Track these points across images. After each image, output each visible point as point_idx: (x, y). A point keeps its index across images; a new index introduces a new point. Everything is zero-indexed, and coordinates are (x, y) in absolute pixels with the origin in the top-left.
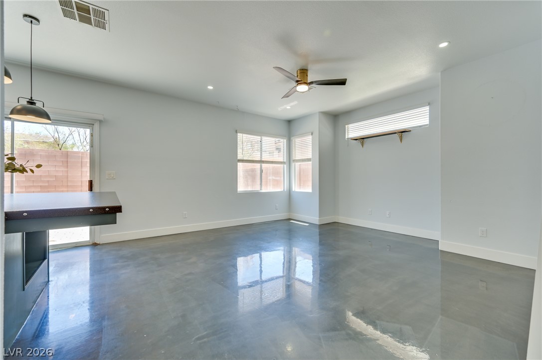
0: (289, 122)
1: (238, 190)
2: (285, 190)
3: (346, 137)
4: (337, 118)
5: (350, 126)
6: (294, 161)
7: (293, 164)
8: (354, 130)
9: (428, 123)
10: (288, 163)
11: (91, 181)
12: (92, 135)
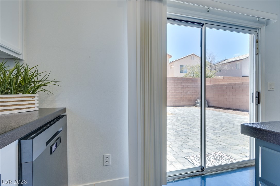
11: (259, 92)
12: (257, 41)
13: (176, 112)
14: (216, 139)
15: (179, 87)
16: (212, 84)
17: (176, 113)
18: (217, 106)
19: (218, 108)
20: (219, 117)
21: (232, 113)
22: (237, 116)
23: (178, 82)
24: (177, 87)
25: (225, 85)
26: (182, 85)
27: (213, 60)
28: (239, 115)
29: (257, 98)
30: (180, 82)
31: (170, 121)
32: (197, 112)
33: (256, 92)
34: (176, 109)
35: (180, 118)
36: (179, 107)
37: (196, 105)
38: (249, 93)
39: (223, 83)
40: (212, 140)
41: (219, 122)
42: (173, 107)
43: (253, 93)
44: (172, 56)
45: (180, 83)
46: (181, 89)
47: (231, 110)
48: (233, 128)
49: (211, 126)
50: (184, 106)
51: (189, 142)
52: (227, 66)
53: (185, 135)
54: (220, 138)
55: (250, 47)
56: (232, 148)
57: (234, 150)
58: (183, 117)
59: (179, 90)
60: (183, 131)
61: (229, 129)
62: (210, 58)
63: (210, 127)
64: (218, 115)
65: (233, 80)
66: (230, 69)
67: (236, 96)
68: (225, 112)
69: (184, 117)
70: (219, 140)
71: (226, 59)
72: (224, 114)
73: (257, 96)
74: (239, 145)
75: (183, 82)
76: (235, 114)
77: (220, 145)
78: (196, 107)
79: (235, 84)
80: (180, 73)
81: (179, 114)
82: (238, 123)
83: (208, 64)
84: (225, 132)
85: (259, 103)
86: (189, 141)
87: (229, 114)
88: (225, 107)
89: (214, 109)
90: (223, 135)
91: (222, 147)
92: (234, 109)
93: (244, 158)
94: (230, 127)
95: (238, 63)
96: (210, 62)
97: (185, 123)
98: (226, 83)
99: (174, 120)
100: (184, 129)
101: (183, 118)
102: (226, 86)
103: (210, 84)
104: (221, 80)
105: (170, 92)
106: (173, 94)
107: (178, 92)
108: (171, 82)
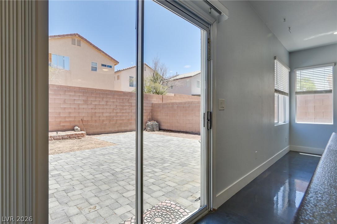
11: (211, 112)
12: (209, 41)
13: (120, 140)
14: (165, 178)
15: (126, 105)
16: (163, 102)
17: (120, 142)
18: (169, 129)
19: (169, 132)
20: (170, 143)
21: (182, 137)
22: (187, 141)
23: (125, 97)
24: (124, 104)
25: (176, 103)
26: (129, 103)
27: (165, 73)
28: (189, 139)
29: (208, 120)
30: (127, 98)
31: (109, 156)
32: (147, 138)
33: (208, 112)
34: (121, 136)
35: (123, 150)
36: (125, 133)
37: (146, 128)
38: (200, 113)
39: (174, 101)
40: (160, 181)
41: (169, 151)
42: (118, 134)
43: (204, 114)
44: (118, 63)
45: (127, 100)
46: (128, 108)
47: (181, 133)
48: (183, 157)
49: (161, 157)
50: (132, 131)
51: (129, 191)
52: (179, 82)
53: (124, 178)
54: (169, 174)
55: (201, 50)
56: (181, 190)
57: (184, 191)
58: (128, 148)
59: (126, 109)
60: (124, 171)
61: (179, 158)
62: (162, 71)
63: (159, 159)
64: (168, 141)
65: (184, 98)
66: (181, 85)
67: (186, 116)
68: (176, 136)
69: (130, 147)
70: (168, 178)
71: (178, 74)
72: (175, 138)
73: (209, 118)
74: (189, 182)
75: (131, 98)
76: (185, 137)
77: (168, 188)
78: (146, 131)
79: (185, 103)
80: (130, 86)
81: (124, 144)
82: (188, 149)
83: (160, 78)
84: (175, 164)
85: (211, 128)
86: (128, 189)
87: (179, 138)
88: (176, 130)
89: (165, 133)
90: (173, 170)
91: (171, 190)
92: (184, 131)
93: (194, 203)
94: (180, 156)
95: (188, 80)
96: (161, 75)
97: (129, 157)
98: (177, 101)
99: (114, 154)
100: (126, 168)
101: (128, 150)
102: (177, 105)
103: (162, 102)
104: (173, 98)
105: (114, 111)
106: (118, 115)
107: (125, 111)
108: (116, 97)
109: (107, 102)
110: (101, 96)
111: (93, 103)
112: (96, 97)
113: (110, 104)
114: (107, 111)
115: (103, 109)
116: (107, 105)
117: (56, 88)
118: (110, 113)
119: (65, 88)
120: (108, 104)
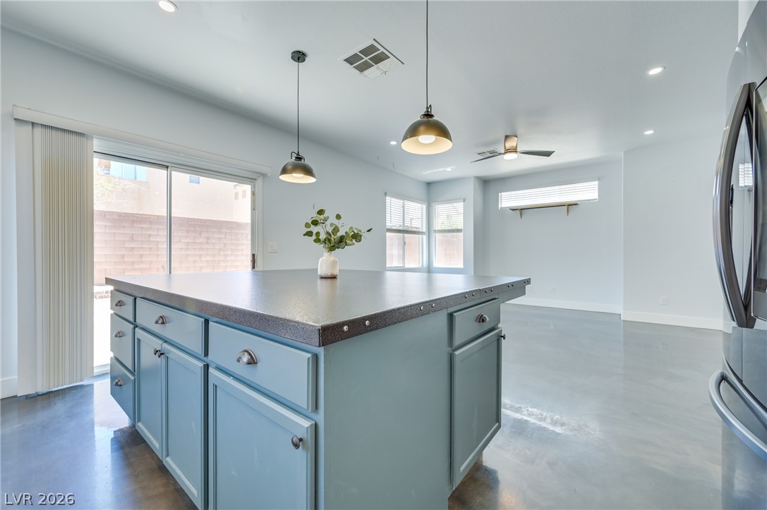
0: (429, 184)
1: (387, 266)
2: (425, 266)
3: (500, 207)
4: (488, 184)
5: (503, 194)
6: (435, 231)
7: (433, 235)
8: (509, 199)
9: (597, 197)
10: (427, 233)
11: (254, 255)
29: (251, 261)
105: (221, 253)
106: (228, 258)
107: (240, 253)
108: (224, 231)
109: (208, 238)
110: (198, 229)
111: (183, 241)
112: (188, 231)
113: (214, 241)
114: (209, 253)
115: (201, 249)
116: (207, 243)
117: (117, 218)
118: (214, 256)
119: (133, 216)
120: (209, 241)
